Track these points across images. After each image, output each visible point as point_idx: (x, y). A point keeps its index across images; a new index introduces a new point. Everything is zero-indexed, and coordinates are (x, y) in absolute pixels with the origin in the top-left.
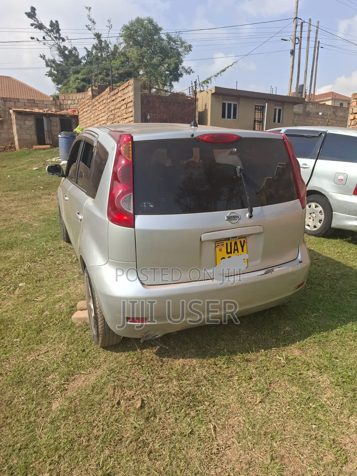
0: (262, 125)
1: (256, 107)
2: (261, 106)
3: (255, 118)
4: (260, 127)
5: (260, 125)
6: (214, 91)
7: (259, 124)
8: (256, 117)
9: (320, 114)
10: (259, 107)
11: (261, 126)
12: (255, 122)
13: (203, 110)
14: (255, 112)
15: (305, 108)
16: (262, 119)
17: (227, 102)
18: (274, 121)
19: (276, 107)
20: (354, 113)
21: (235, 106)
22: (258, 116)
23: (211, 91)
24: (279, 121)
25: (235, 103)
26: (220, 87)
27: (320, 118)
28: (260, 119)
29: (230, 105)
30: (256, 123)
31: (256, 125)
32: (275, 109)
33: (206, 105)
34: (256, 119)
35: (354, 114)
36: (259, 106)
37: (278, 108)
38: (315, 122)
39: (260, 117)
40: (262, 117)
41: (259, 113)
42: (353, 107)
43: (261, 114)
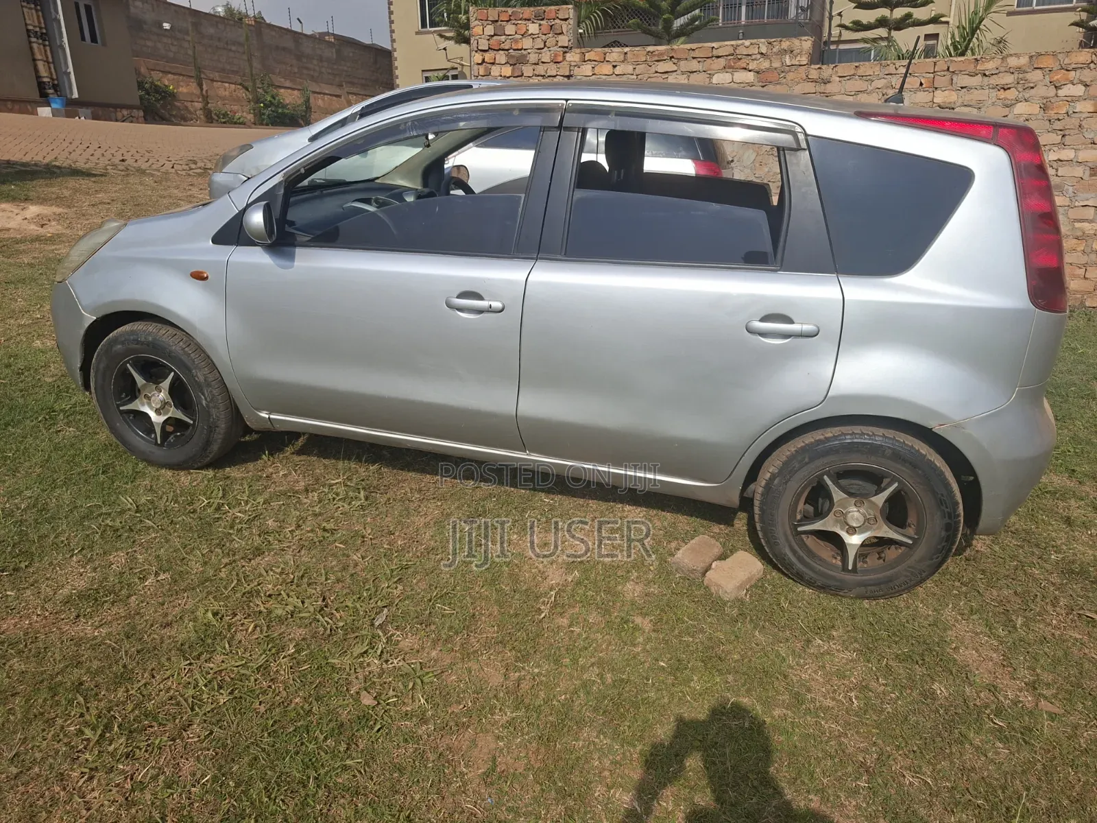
0: (50, 45)
3: (26, 25)
4: (46, 51)
5: (44, 46)
7: (40, 41)
8: (28, 22)
9: (167, 26)
11: (48, 48)
12: (29, 37)
14: (22, 7)
16: (48, 28)
18: (83, 39)
20: (481, 50)
22: (32, 19)
24: (94, 39)
27: (167, 37)
28: (41, 28)
30: (34, 40)
31: (35, 46)
32: (77, 5)
34: (30, 27)
37: (82, 2)
38: (159, 45)
39: (40, 23)
40: (45, 23)
41: (34, 11)
42: (477, 38)
43: (40, 13)
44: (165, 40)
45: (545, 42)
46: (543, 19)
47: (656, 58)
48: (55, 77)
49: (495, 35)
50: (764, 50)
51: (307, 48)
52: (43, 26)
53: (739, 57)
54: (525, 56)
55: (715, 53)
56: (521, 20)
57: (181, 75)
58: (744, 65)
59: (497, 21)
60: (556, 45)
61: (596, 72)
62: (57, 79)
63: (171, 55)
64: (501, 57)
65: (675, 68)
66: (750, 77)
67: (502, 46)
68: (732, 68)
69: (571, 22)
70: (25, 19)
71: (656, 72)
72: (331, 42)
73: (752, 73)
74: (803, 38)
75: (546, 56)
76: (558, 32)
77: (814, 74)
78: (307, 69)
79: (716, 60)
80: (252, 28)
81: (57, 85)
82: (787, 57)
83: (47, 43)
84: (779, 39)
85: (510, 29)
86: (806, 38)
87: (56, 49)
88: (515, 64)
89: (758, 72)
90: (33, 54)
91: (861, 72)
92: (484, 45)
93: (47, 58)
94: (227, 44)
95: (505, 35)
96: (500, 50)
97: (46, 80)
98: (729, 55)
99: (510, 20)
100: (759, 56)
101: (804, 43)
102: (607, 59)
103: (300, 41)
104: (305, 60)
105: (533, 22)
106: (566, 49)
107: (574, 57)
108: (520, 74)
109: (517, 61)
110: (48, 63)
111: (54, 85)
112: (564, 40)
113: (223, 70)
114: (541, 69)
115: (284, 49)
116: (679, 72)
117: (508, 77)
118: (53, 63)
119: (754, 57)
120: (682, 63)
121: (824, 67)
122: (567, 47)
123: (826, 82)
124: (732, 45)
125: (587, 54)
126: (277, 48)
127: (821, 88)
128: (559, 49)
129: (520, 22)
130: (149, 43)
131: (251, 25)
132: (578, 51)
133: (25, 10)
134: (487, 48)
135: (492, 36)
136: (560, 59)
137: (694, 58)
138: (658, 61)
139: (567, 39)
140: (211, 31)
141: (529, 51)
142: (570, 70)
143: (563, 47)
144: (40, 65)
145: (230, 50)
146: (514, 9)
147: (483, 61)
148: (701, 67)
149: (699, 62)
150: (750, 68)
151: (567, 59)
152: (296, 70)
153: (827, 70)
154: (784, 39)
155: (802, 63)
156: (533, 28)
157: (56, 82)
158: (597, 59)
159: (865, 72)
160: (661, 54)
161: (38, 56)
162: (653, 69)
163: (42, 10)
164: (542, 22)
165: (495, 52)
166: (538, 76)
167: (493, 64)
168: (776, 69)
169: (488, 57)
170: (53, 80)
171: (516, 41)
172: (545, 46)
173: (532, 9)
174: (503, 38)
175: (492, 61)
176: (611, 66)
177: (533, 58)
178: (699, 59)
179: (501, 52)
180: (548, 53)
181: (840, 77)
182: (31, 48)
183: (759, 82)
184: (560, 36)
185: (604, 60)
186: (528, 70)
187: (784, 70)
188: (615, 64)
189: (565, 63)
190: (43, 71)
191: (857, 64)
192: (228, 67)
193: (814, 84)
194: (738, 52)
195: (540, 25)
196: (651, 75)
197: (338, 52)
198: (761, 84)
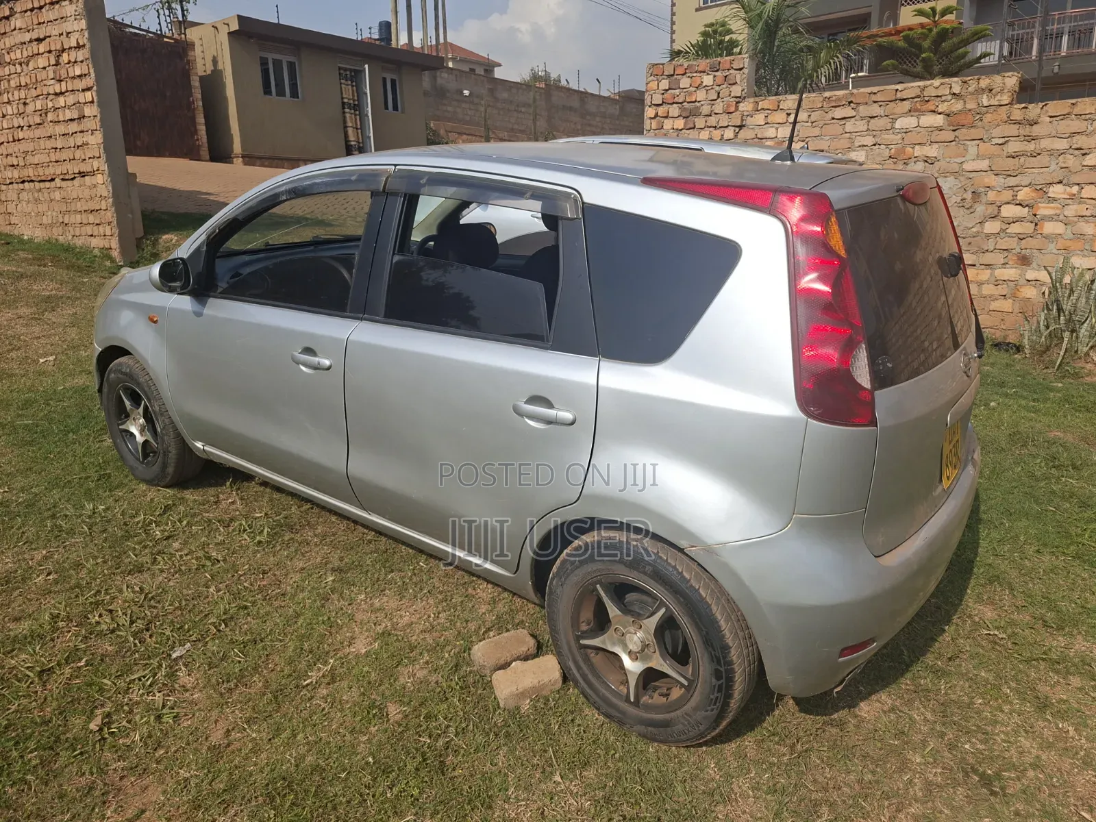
0: (360, 115)
1: (342, 72)
2: (351, 70)
3: (342, 98)
4: (356, 119)
5: (355, 115)
6: (235, 26)
7: (353, 111)
8: (344, 96)
9: (466, 93)
10: (348, 73)
11: (358, 117)
12: (344, 108)
13: (209, 72)
14: (341, 84)
15: (435, 78)
16: (358, 100)
17: (271, 57)
18: (387, 108)
19: (385, 75)
20: (655, 105)
21: (291, 66)
22: (348, 93)
23: (228, 25)
24: (395, 108)
25: (292, 59)
26: (251, 18)
27: (466, 102)
28: (354, 101)
29: (278, 64)
30: (347, 110)
31: (348, 115)
32: (384, 80)
33: (215, 61)
34: (346, 100)
35: (655, 107)
36: (346, 70)
37: (389, 77)
38: (459, 110)
39: (353, 96)
40: (358, 96)
41: (350, 87)
42: (651, 93)
43: (355, 88)
44: (464, 105)
45: (719, 94)
46: (717, 71)
47: (834, 104)
48: (361, 141)
49: (670, 89)
50: (956, 89)
51: (592, 106)
52: (356, 98)
53: (926, 99)
54: (698, 108)
55: (899, 95)
56: (696, 72)
57: (472, 135)
58: (933, 108)
59: (673, 75)
60: (730, 95)
61: (769, 121)
62: (363, 142)
63: (468, 118)
64: (674, 110)
65: (854, 113)
66: (939, 120)
67: (676, 100)
68: (917, 110)
69: (746, 71)
70: (342, 94)
71: (833, 119)
72: (616, 100)
73: (941, 116)
74: (1007, 74)
75: (719, 107)
76: (732, 82)
77: (1017, 113)
78: (590, 125)
79: (900, 103)
80: (543, 91)
81: (362, 147)
82: (985, 96)
83: (357, 112)
84: (976, 77)
85: (685, 82)
86: (1010, 74)
87: (363, 116)
88: (688, 117)
89: (948, 115)
90: (345, 121)
91: (1077, 110)
92: (658, 99)
93: (356, 124)
94: (518, 106)
95: (679, 88)
96: (674, 103)
97: (353, 143)
98: (915, 97)
99: (686, 73)
100: (950, 97)
101: (1007, 80)
102: (781, 107)
103: (586, 99)
104: (588, 117)
105: (708, 74)
106: (740, 99)
107: (746, 106)
108: (692, 126)
109: (690, 113)
110: (357, 129)
111: (359, 147)
112: (737, 91)
113: (512, 130)
114: (713, 121)
115: (571, 109)
116: (857, 118)
117: (681, 130)
118: (361, 129)
119: (943, 98)
120: (861, 108)
121: (1031, 106)
122: (740, 97)
123: (1033, 123)
124: (919, 86)
125: (760, 103)
126: (564, 107)
127: (1026, 130)
128: (732, 100)
129: (695, 75)
130: (450, 109)
131: (542, 88)
132: (752, 100)
133: (343, 86)
134: (661, 102)
135: (667, 90)
136: (732, 109)
137: (875, 102)
138: (835, 107)
139: (740, 89)
140: (505, 95)
141: (702, 103)
142: (742, 120)
143: (736, 97)
144: (350, 131)
145: (521, 112)
146: (690, 63)
147: (657, 115)
148: (882, 112)
149: (880, 106)
150: (940, 110)
151: (740, 109)
152: (579, 127)
153: (1034, 110)
154: (983, 77)
155: (1002, 103)
156: (708, 80)
157: (361, 145)
158: (771, 108)
159: (1085, 109)
160: (839, 99)
161: (350, 124)
162: (830, 115)
163: (356, 86)
164: (716, 74)
165: (669, 106)
166: (711, 127)
167: (666, 117)
168: (970, 110)
169: (661, 111)
170: (359, 143)
171: (691, 94)
172: (718, 97)
173: (708, 61)
174: (677, 92)
175: (665, 115)
176: (785, 114)
177: (706, 109)
178: (880, 103)
179: (675, 105)
180: (721, 104)
181: (1051, 117)
182: (345, 117)
183: (949, 125)
184: (734, 86)
185: (778, 109)
186: (700, 122)
187: (980, 113)
188: (789, 112)
189: (738, 113)
190: (352, 137)
191: (1074, 101)
192: (516, 127)
193: (1017, 126)
194: (926, 93)
195: (715, 76)
196: (827, 122)
197: (622, 109)
198: (952, 128)
